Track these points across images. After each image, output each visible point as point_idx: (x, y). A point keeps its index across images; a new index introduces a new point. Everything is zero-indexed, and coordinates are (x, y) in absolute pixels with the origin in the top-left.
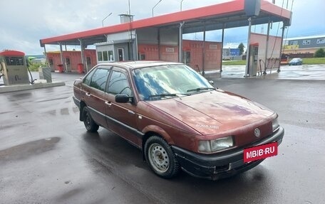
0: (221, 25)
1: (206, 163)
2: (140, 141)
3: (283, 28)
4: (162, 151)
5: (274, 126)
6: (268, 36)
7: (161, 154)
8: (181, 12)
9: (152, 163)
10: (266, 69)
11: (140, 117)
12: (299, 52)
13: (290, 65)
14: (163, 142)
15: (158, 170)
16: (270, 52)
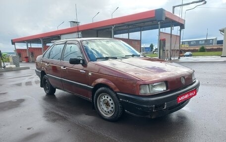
0: (139, 28)
1: (147, 103)
2: (90, 93)
3: (180, 31)
4: (108, 99)
5: (193, 78)
6: (171, 34)
7: (108, 102)
8: (112, 19)
9: (100, 110)
10: (171, 56)
11: (90, 74)
12: (189, 49)
13: (184, 56)
14: (110, 91)
15: (105, 115)
16: (173, 46)
